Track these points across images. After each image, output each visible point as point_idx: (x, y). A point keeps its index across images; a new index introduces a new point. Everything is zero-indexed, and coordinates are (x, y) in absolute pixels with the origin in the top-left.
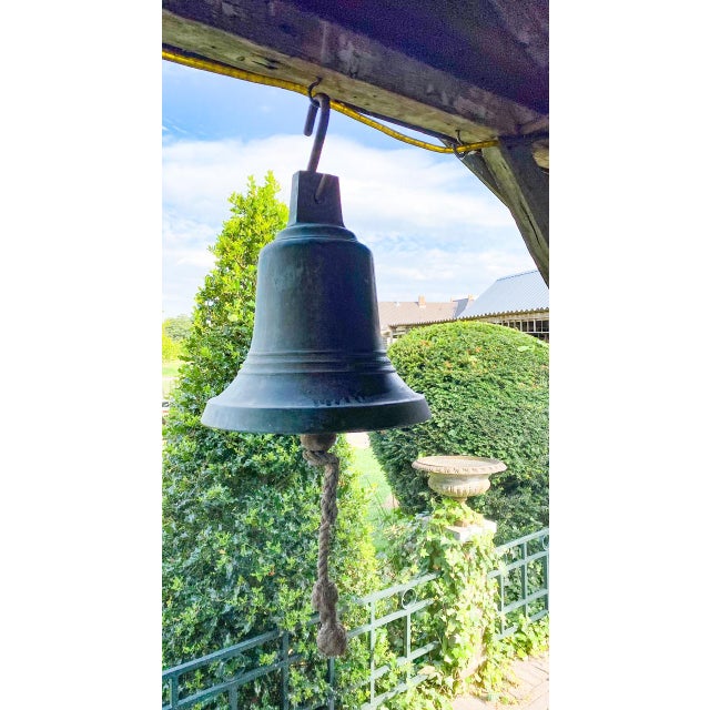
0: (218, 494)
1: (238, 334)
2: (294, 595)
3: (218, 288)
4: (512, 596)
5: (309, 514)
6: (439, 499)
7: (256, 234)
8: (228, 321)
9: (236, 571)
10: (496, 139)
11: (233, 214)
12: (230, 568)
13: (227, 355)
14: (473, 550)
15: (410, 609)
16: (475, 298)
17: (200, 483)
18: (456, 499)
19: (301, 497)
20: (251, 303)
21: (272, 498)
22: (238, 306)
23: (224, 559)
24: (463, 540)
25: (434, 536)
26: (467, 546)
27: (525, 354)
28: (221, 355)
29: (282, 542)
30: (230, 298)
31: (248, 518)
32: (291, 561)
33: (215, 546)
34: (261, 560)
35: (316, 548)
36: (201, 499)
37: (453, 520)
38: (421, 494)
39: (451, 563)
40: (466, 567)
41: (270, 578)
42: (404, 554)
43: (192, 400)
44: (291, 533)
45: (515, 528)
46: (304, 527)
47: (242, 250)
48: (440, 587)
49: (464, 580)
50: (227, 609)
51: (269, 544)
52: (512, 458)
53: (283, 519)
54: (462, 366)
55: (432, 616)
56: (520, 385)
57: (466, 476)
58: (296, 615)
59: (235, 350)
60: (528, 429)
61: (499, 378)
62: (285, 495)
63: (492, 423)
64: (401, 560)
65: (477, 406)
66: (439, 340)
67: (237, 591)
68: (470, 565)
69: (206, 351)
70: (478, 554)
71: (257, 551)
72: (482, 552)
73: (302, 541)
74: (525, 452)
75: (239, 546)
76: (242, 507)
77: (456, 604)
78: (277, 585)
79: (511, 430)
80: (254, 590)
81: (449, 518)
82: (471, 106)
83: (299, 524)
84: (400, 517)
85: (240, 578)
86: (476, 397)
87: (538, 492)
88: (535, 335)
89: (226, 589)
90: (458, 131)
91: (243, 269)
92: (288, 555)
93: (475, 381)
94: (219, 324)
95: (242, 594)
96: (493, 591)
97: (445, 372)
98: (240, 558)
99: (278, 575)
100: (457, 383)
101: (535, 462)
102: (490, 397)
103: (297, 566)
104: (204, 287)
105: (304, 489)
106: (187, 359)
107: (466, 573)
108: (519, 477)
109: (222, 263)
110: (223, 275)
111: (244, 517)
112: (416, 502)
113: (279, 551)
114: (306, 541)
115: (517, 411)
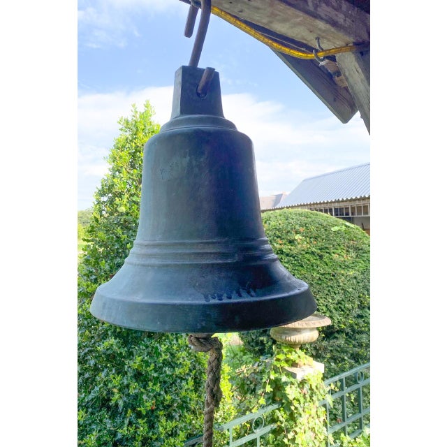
0: (112, 345)
1: (125, 221)
2: (170, 425)
3: (111, 187)
4: (333, 417)
5: (181, 360)
6: (279, 347)
7: (138, 147)
8: (118, 212)
9: (126, 406)
10: (351, 45)
11: (121, 132)
12: (121, 403)
13: (117, 237)
14: (307, 387)
15: (259, 432)
16: (288, 193)
17: (99, 335)
18: (292, 346)
19: (175, 347)
20: (135, 198)
21: (153, 347)
22: (125, 200)
23: (117, 396)
24: (299, 378)
25: (277, 375)
26: (302, 383)
27: (337, 233)
28: (113, 238)
29: (160, 382)
30: (120, 195)
31: (135, 363)
32: (168, 397)
33: (110, 386)
34: (145, 397)
35: (186, 387)
36: (99, 348)
37: (290, 363)
38: (261, 338)
39: (291, 397)
40: (302, 400)
41: (152, 411)
42: (249, 382)
43: (92, 272)
44: (167, 376)
45: (333, 364)
46: (178, 371)
47: (128, 159)
48: (282, 415)
49: (301, 410)
50: (119, 436)
51: (151, 384)
52: (331, 312)
53: (161, 365)
54: (290, 242)
55: (276, 438)
56: (335, 256)
57: (301, 329)
58: (173, 441)
59: (123, 234)
60: (342, 289)
61: (319, 251)
62: (163, 346)
63: (315, 285)
64: (246, 387)
65: (303, 272)
66: (272, 223)
67: (127, 422)
68: (305, 398)
69: (102, 235)
70: (311, 389)
71: (142, 389)
72: (314, 387)
73: (176, 381)
74: (340, 307)
75: (128, 386)
76: (130, 354)
77: (295, 429)
78: (157, 417)
79: (329, 291)
80: (140, 421)
81: (287, 361)
82: (332, 13)
83: (174, 368)
84: (245, 354)
85: (129, 411)
86: (302, 266)
87: (350, 338)
88: (344, 219)
89: (118, 420)
90: (318, 39)
91: (128, 173)
92: (166, 392)
93: (301, 254)
94: (111, 214)
95: (130, 424)
96: (323, 418)
97: (278, 246)
98: (128, 395)
99: (158, 408)
100: (287, 255)
101: (348, 315)
102: (312, 266)
103: (173, 401)
104: (100, 188)
105: (177, 341)
106: (88, 241)
107: (302, 405)
108: (336, 326)
109: (113, 169)
110: (114, 177)
111: (132, 364)
112: (257, 344)
113: (158, 390)
114: (179, 381)
115: (333, 276)
